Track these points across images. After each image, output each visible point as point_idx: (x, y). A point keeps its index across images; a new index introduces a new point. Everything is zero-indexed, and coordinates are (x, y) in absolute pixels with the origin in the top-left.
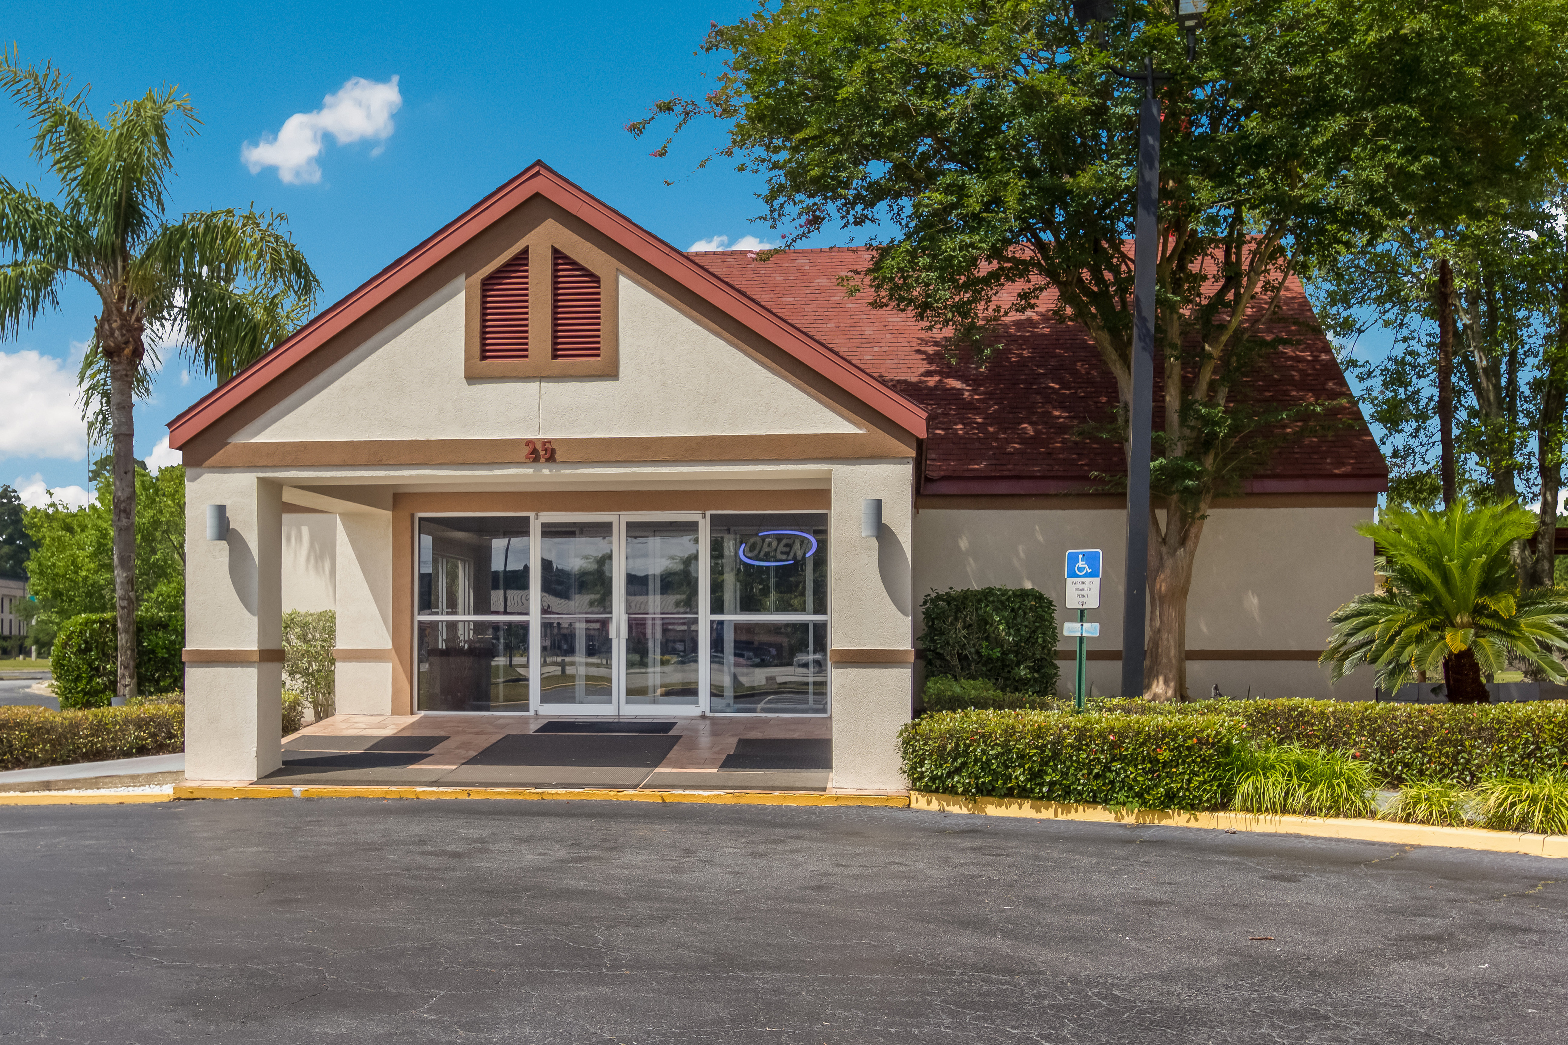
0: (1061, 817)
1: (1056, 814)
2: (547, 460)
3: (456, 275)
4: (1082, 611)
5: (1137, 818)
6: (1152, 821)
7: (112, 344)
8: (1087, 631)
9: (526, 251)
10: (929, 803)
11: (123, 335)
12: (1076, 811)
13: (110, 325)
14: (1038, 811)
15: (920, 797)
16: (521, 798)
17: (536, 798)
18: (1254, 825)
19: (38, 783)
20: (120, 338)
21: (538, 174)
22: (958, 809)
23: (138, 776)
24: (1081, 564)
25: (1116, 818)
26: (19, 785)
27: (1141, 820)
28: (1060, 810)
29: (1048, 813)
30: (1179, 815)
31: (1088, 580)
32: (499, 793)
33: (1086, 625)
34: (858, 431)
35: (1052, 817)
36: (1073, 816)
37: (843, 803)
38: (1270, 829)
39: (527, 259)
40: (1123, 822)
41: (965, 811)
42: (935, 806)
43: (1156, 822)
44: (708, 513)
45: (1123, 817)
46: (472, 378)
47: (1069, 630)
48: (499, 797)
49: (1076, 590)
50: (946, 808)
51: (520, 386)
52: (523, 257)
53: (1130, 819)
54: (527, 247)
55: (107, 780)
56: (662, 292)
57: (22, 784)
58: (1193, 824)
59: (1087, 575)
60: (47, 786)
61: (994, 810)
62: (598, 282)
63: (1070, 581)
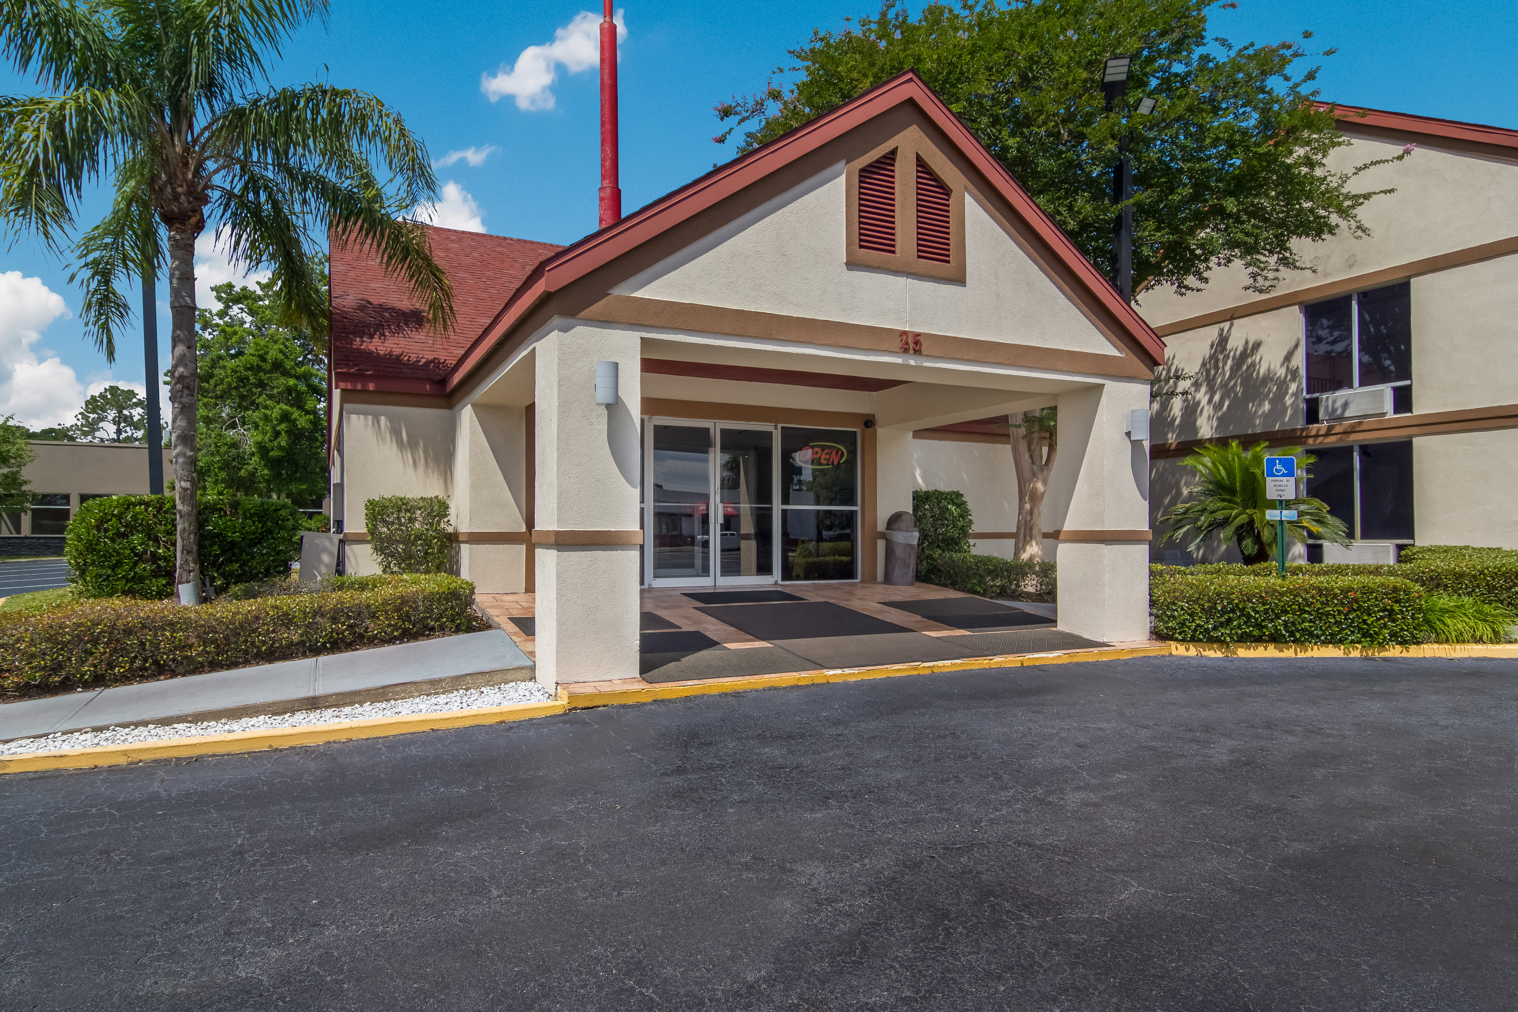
0: (1300, 655)
1: (1296, 654)
2: (915, 352)
3: (837, 161)
4: (1281, 501)
5: (1361, 652)
6: (1373, 653)
7: (176, 209)
8: (1285, 516)
9: (894, 152)
10: (1187, 650)
11: (190, 203)
12: (1312, 650)
13: (173, 189)
14: (1281, 651)
15: (1178, 646)
16: (915, 673)
17: (927, 672)
18: (1452, 652)
19: (299, 700)
20: (186, 205)
21: (911, 80)
22: (1213, 653)
23: (440, 680)
24: (1278, 467)
25: (1344, 654)
26: (270, 705)
27: (1364, 653)
28: (1298, 649)
29: (1289, 653)
30: (1394, 648)
31: (1285, 479)
32: (898, 670)
33: (1284, 512)
34: (1119, 355)
35: (1293, 656)
36: (1309, 654)
37: (1135, 655)
38: (1465, 655)
39: (894, 160)
40: (1350, 656)
41: (1219, 655)
42: (1193, 652)
43: (1376, 654)
44: (779, 426)
45: (1350, 652)
46: (852, 264)
47: (1271, 515)
48: (898, 674)
49: (1275, 486)
50: (1203, 653)
51: (890, 278)
52: (890, 157)
53: (1355, 654)
54: (897, 148)
55: (398, 689)
56: (998, 214)
57: (275, 703)
58: (1405, 654)
59: (1283, 475)
60: (313, 704)
61: (1243, 653)
62: (948, 195)
63: (1269, 480)
